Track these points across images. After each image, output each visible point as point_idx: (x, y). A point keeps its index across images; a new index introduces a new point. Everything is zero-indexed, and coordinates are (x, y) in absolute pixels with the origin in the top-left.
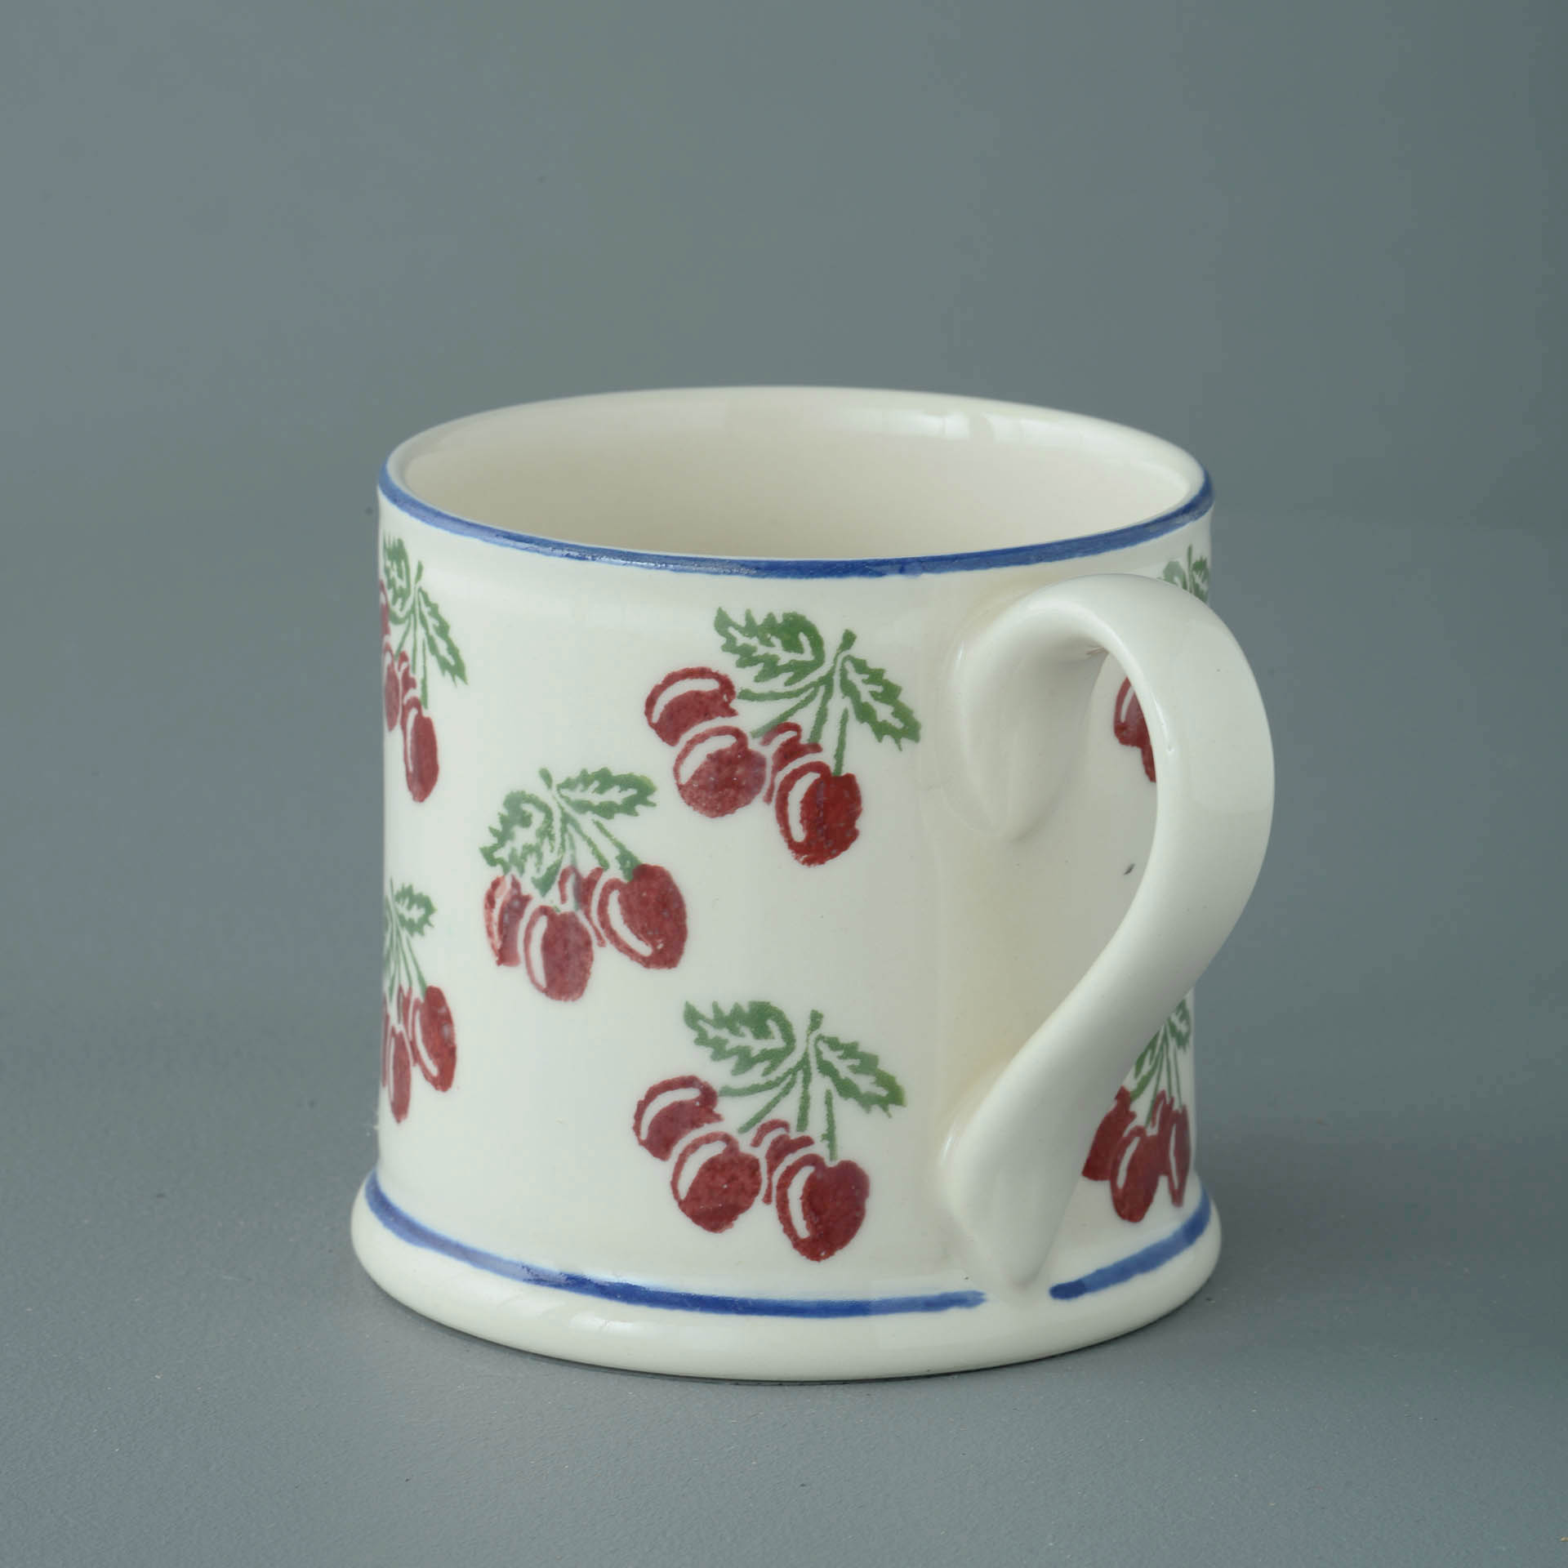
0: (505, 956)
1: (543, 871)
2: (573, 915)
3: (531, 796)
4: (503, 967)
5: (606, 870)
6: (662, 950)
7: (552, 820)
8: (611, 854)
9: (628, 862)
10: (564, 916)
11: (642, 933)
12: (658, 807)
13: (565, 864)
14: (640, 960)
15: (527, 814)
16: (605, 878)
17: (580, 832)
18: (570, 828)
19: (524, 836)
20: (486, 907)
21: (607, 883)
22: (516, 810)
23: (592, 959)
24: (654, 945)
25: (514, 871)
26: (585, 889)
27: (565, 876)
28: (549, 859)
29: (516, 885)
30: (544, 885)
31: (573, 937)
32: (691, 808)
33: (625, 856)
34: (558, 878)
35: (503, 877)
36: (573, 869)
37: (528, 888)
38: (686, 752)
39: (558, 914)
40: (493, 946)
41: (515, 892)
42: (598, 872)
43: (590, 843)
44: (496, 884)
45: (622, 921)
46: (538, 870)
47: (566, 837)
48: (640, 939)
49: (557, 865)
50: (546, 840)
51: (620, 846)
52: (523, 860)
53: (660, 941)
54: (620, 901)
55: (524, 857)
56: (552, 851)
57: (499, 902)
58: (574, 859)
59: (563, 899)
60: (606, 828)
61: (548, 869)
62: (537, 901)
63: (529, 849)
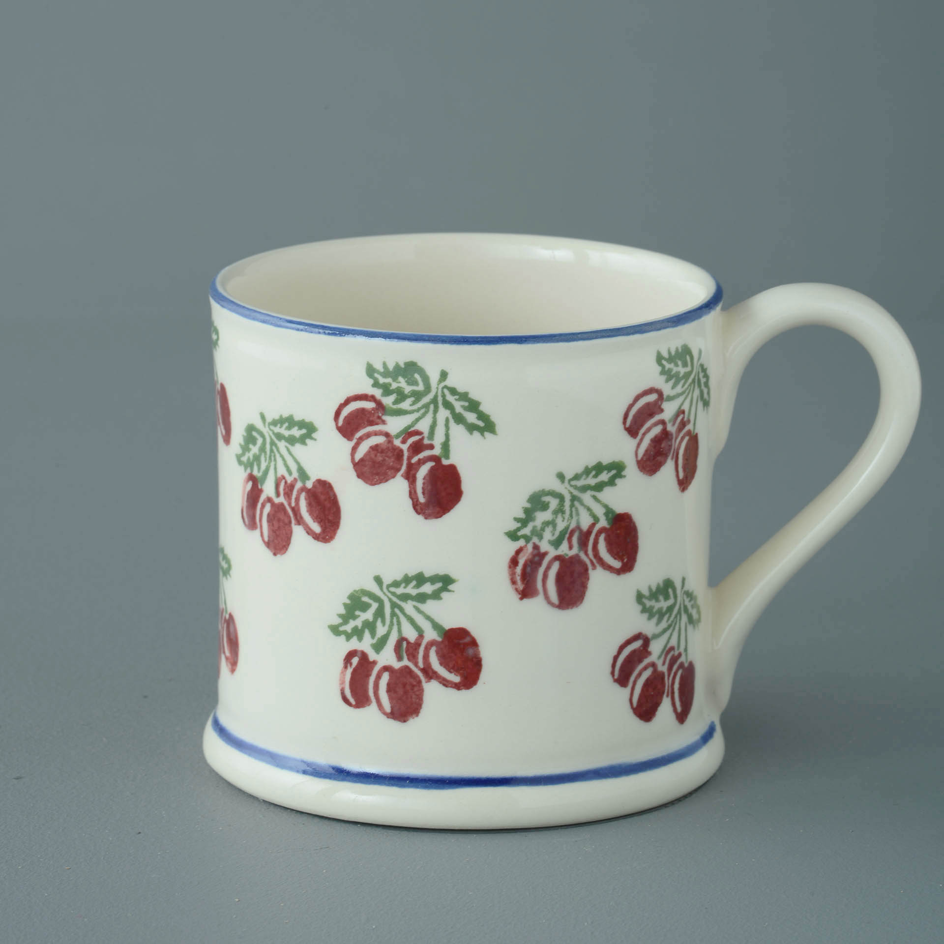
0: (526, 592)
1: (557, 534)
2: (577, 556)
3: (549, 491)
4: (525, 601)
5: (598, 523)
6: (627, 561)
7: (564, 502)
8: (600, 511)
9: (610, 515)
10: (571, 558)
11: (615, 555)
12: (627, 477)
13: (573, 525)
14: (615, 572)
15: (546, 502)
16: (598, 527)
17: (582, 504)
18: (576, 503)
19: (542, 517)
20: (510, 567)
21: (598, 531)
22: (537, 502)
23: (588, 579)
24: (622, 560)
25: (535, 540)
26: (584, 538)
27: (572, 533)
28: (561, 525)
29: (536, 547)
30: (557, 543)
31: (578, 568)
32: (642, 473)
33: (608, 511)
34: (567, 536)
35: (526, 545)
36: (578, 527)
37: (544, 546)
38: (641, 440)
39: (567, 557)
40: (516, 590)
41: (536, 552)
42: (593, 525)
43: (589, 509)
44: (518, 552)
45: (606, 551)
46: (553, 535)
47: (574, 509)
48: (615, 559)
49: (567, 528)
50: (560, 516)
51: (606, 506)
52: (542, 532)
53: (625, 557)
54: (605, 539)
55: (543, 529)
56: (563, 521)
57: (521, 562)
58: (578, 522)
59: (571, 547)
60: (598, 497)
61: (561, 532)
62: (552, 553)
63: (546, 524)
